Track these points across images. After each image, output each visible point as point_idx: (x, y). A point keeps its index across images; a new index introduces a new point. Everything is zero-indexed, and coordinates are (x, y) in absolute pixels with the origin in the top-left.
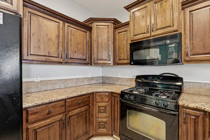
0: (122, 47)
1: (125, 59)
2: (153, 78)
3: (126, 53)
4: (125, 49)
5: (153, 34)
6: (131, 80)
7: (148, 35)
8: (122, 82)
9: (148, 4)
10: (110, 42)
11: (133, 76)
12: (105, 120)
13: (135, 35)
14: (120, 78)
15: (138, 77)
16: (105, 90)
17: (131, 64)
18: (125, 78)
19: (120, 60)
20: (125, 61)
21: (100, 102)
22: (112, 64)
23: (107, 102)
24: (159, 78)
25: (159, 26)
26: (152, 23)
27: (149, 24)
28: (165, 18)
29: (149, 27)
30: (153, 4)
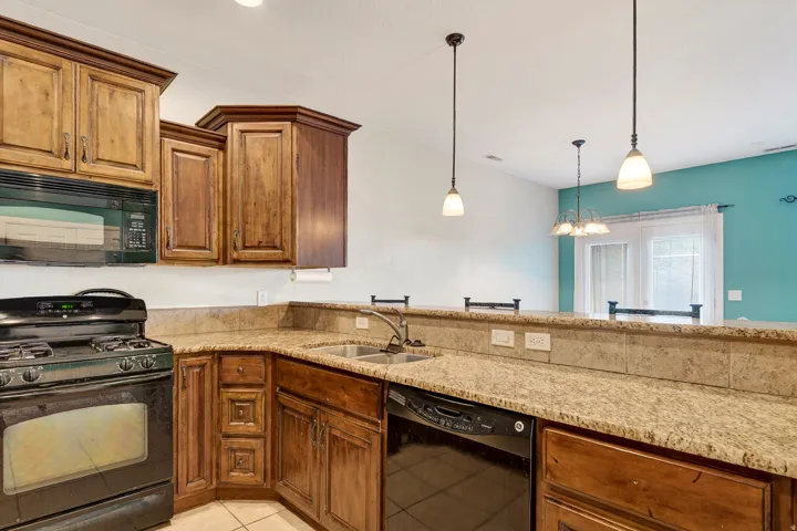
2: (56, 307)
5: (83, 167)
7: (67, 164)
9: (66, 64)
24: (78, 306)
25: (104, 153)
26: (84, 131)
27: (68, 128)
28: (123, 139)
29: (71, 140)
30: (85, 76)
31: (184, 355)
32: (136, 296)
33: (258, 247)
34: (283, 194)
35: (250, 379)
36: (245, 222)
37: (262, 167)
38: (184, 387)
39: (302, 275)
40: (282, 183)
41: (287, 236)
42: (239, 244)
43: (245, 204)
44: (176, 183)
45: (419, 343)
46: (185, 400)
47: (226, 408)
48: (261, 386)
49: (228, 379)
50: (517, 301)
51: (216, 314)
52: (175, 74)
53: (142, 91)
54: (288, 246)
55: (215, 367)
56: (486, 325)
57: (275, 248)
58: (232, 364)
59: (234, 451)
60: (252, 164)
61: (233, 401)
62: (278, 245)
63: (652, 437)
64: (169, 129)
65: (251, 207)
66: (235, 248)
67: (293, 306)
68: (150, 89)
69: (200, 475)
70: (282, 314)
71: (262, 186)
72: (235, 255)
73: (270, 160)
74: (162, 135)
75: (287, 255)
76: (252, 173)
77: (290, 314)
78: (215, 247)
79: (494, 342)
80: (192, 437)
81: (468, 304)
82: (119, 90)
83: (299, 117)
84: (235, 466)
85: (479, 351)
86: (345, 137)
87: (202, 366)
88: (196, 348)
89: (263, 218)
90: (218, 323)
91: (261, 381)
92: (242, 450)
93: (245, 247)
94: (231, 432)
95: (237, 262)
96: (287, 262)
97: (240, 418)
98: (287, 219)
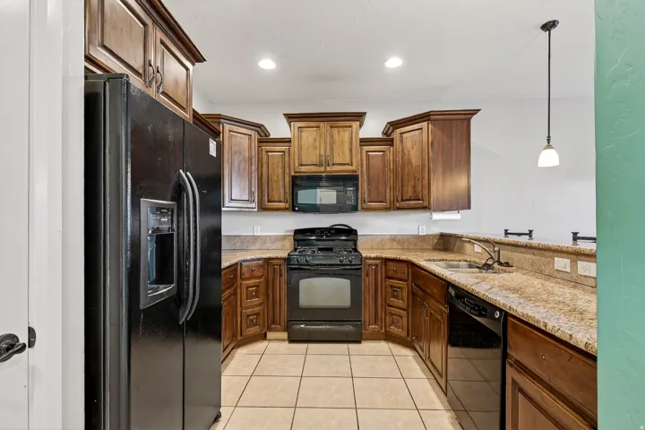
0: (275, 178)
1: (280, 202)
2: (322, 232)
3: (282, 190)
4: (281, 183)
5: (328, 169)
6: (284, 238)
7: (322, 169)
8: (264, 243)
9: (322, 124)
10: (253, 167)
11: (286, 232)
12: (257, 309)
13: (302, 165)
14: (259, 237)
15: (297, 232)
16: (258, 256)
17: (294, 210)
18: (270, 236)
19: (269, 201)
20: (282, 205)
21: (249, 279)
22: (256, 210)
23: (260, 277)
24: (329, 232)
25: (336, 161)
26: (328, 153)
27: (322, 153)
28: (343, 152)
29: (323, 158)
30: (329, 127)
31: (366, 258)
32: (354, 228)
33: (410, 200)
34: (423, 166)
35: (399, 276)
36: (403, 186)
37: (411, 153)
38: (367, 275)
39: (437, 216)
40: (423, 160)
41: (426, 192)
42: (400, 199)
43: (403, 175)
44: (368, 169)
45: (507, 264)
46: (368, 282)
47: (389, 290)
48: (406, 281)
49: (390, 274)
50: (531, 232)
51: (394, 239)
52: (365, 113)
53: (351, 127)
54: (426, 198)
55: (383, 267)
56: (551, 254)
57: (419, 200)
58: (392, 266)
59: (392, 314)
60: (406, 152)
61: (392, 287)
62: (420, 197)
63: (546, 326)
64: (365, 142)
65: (405, 177)
66: (398, 201)
67: (443, 236)
68: (355, 124)
69: (375, 323)
70: (435, 241)
71: (411, 164)
72: (398, 205)
73: (415, 148)
74: (361, 146)
75: (426, 204)
76: (406, 157)
77: (441, 241)
78: (388, 202)
79: (556, 267)
80: (372, 303)
81: (507, 233)
82: (341, 129)
83: (432, 117)
84: (393, 323)
85: (547, 273)
86: (469, 120)
87: (377, 265)
88: (372, 255)
89: (412, 183)
90: (395, 243)
91: (405, 277)
92: (395, 315)
93: (403, 200)
94: (391, 304)
95: (399, 209)
96: (426, 208)
97: (394, 297)
98: (426, 182)
